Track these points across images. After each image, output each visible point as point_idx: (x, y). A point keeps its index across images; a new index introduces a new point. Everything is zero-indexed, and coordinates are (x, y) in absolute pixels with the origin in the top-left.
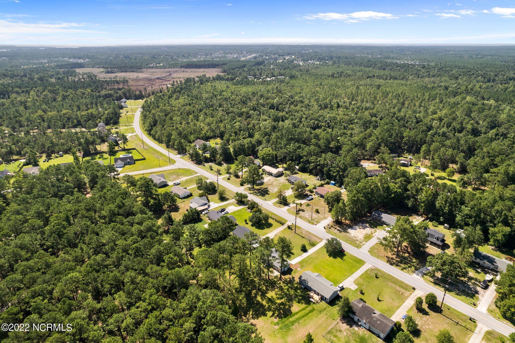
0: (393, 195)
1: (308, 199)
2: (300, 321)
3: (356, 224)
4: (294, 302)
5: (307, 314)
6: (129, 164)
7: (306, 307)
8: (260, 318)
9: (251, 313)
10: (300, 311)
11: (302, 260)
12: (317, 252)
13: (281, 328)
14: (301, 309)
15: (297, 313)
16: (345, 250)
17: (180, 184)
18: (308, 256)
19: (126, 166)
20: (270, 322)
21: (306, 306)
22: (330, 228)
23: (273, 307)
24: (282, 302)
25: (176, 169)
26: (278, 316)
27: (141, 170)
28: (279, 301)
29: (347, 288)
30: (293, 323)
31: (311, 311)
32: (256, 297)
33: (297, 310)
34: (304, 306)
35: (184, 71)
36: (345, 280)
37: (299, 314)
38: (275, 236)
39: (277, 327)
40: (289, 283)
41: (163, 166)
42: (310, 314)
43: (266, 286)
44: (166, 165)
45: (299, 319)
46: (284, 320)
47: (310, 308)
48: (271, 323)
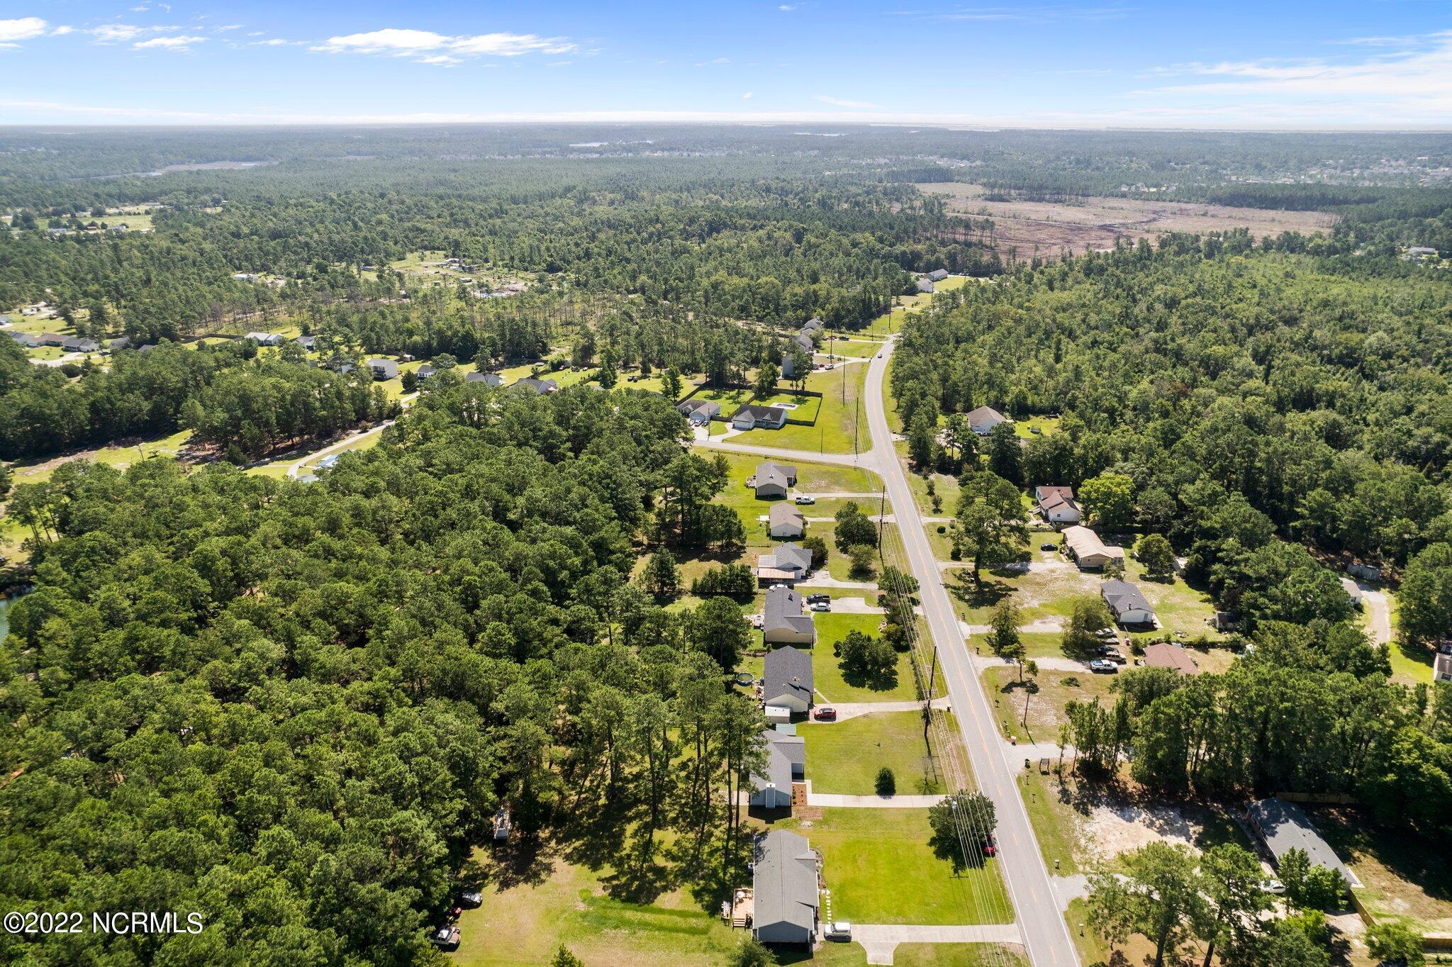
0: (1391, 777)
1: (1095, 664)
2: (641, 933)
3: (1151, 806)
4: (688, 886)
5: (677, 930)
6: (768, 426)
7: (695, 915)
8: (579, 866)
9: (577, 844)
10: (672, 912)
11: (844, 809)
12: (911, 814)
13: (584, 916)
14: (680, 908)
15: (661, 911)
16: (1001, 855)
17: (813, 503)
18: (875, 809)
19: (756, 430)
20: (585, 887)
21: (701, 911)
22: (1044, 773)
23: (633, 863)
24: (664, 869)
25: (847, 467)
26: (614, 887)
27: (772, 446)
28: (659, 861)
29: (858, 946)
30: (622, 923)
31: (693, 931)
32: (630, 820)
33: (668, 906)
34: (698, 908)
35: (1205, 215)
36: (884, 923)
37: (661, 917)
38: (865, 716)
39: (582, 907)
40: (737, 839)
41: (832, 452)
42: (681, 935)
43: (682, 812)
44: (838, 451)
45: (645, 925)
46: (617, 904)
47: (702, 923)
48: (582, 891)
